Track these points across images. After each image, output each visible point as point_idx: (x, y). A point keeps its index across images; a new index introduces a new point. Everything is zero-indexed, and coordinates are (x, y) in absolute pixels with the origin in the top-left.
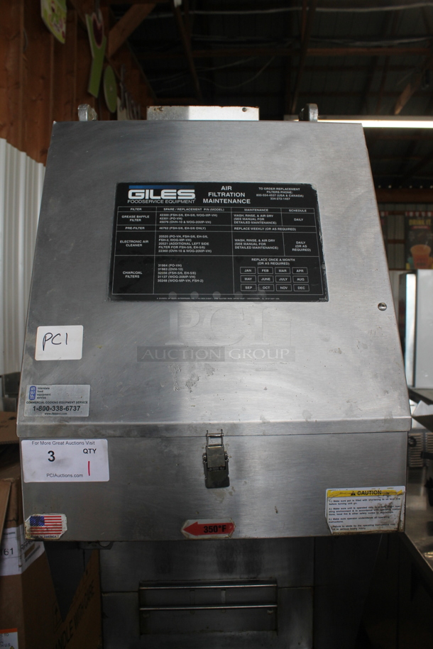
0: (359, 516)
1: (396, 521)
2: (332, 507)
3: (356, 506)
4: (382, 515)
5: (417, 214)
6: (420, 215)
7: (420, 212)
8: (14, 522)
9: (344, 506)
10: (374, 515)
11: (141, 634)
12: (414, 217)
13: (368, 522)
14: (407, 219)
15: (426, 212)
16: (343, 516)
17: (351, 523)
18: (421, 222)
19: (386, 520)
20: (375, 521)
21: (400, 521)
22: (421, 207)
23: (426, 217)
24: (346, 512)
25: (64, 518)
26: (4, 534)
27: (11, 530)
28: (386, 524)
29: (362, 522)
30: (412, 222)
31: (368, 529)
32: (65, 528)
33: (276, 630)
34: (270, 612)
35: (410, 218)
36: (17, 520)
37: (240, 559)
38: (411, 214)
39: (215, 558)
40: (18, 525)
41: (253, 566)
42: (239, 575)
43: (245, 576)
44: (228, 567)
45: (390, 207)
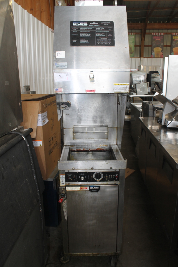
0: (120, 89)
2: (115, 87)
5: (177, 34)
10: (123, 89)
11: (73, 139)
16: (117, 89)
19: (126, 90)
25: (62, 89)
27: (39, 114)
31: (122, 92)
32: (62, 91)
33: (107, 139)
34: (106, 134)
35: (173, 36)
36: (41, 112)
37: (98, 120)
38: (174, 34)
39: (92, 119)
40: (41, 113)
41: (102, 122)
42: (98, 124)
43: (100, 124)
44: (95, 122)
45: (165, 31)
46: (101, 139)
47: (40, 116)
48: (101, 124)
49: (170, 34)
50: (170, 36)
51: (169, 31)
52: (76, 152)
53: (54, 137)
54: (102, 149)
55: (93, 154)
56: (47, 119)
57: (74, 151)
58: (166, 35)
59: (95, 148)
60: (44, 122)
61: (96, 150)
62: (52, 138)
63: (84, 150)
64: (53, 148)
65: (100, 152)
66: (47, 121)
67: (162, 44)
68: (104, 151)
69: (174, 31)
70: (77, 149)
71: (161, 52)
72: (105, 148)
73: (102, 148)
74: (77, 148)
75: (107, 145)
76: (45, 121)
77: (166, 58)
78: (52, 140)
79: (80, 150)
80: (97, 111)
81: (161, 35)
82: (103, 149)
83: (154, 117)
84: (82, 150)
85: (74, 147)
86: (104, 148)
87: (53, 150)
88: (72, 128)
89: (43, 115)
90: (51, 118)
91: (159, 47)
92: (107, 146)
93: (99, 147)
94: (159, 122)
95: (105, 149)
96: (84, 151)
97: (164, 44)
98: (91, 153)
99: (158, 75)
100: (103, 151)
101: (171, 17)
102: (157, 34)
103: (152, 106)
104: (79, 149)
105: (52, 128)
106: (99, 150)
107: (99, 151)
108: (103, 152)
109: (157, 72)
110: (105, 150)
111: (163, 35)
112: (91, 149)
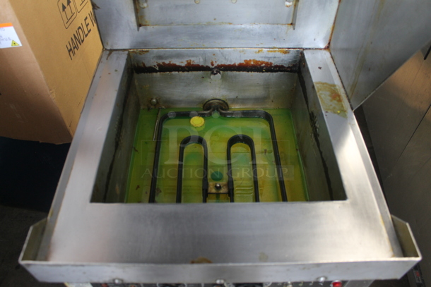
33: (293, 24)
34: (288, 4)
46: (263, 26)
52: (156, 71)
54: (263, 62)
55: (225, 80)
57: (151, 70)
59: (237, 57)
61: (241, 64)
63: (189, 63)
65: (256, 73)
68: (272, 71)
70: (161, 62)
72: (280, 58)
73: (266, 60)
74: (160, 58)
79: (174, 65)
82: (267, 64)
84: (183, 65)
86: (270, 61)
92: (285, 52)
93: (251, 56)
95: (275, 62)
96: (191, 68)
98: (218, 75)
100: (267, 71)
104: (167, 62)
106: (253, 66)
107: (252, 71)
108: (267, 74)
110: (276, 66)
112: (219, 63)
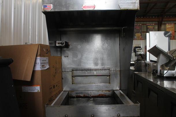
0: (127, 5)
1: (137, 6)
2: (120, 2)
3: (126, 2)
4: (133, 5)
5: (150, 24)
6: (151, 25)
7: (151, 24)
8: (39, 56)
9: (123, 2)
10: (131, 5)
11: (73, 84)
12: (149, 25)
13: (130, 6)
14: (147, 26)
15: (152, 24)
16: (123, 5)
17: (125, 6)
18: (151, 27)
19: (134, 6)
20: (132, 6)
21: (138, 7)
22: (151, 22)
23: (152, 25)
24: (124, 3)
25: (52, 5)
26: (36, 59)
27: (38, 58)
28: (134, 7)
29: (128, 6)
30: (148, 27)
31: (130, 8)
32: (52, 7)
33: (110, 83)
34: (108, 78)
35: (148, 25)
36: (40, 55)
37: (100, 62)
38: (148, 24)
39: (93, 62)
40: (40, 57)
41: (103, 64)
42: (99, 67)
43: (101, 67)
44: (96, 64)
45: (142, 23)
46: (103, 84)
47: (39, 59)
48: (103, 67)
49: (146, 24)
50: (145, 25)
51: (145, 23)
52: (75, 98)
53: (57, 86)
54: (104, 95)
55: (94, 100)
56: (48, 65)
57: (74, 97)
58: (143, 25)
59: (97, 93)
60: (43, 66)
61: (98, 96)
62: (54, 86)
63: (84, 95)
64: (55, 96)
66: (47, 67)
67: (141, 31)
69: (148, 22)
70: (77, 95)
71: (141, 36)
72: (108, 93)
73: (104, 94)
74: (77, 93)
75: (109, 91)
76: (45, 66)
77: (148, 34)
78: (54, 88)
79: (80, 96)
80: (98, 53)
81: (139, 25)
82: (105, 95)
83: (146, 72)
84: (83, 96)
85: (73, 92)
87: (55, 98)
88: (71, 71)
89: (42, 60)
90: (53, 66)
91: (139, 33)
93: (101, 93)
94: (155, 72)
95: (107, 95)
96: (85, 97)
97: (142, 31)
98: (92, 99)
99: (140, 49)
101: (145, 14)
102: (137, 25)
103: (144, 63)
104: (78, 95)
105: (54, 76)
106: (101, 96)
107: (101, 98)
108: (105, 98)
109: (140, 47)
110: (107, 96)
111: (141, 25)
112: (92, 95)
